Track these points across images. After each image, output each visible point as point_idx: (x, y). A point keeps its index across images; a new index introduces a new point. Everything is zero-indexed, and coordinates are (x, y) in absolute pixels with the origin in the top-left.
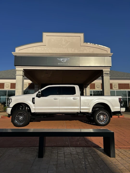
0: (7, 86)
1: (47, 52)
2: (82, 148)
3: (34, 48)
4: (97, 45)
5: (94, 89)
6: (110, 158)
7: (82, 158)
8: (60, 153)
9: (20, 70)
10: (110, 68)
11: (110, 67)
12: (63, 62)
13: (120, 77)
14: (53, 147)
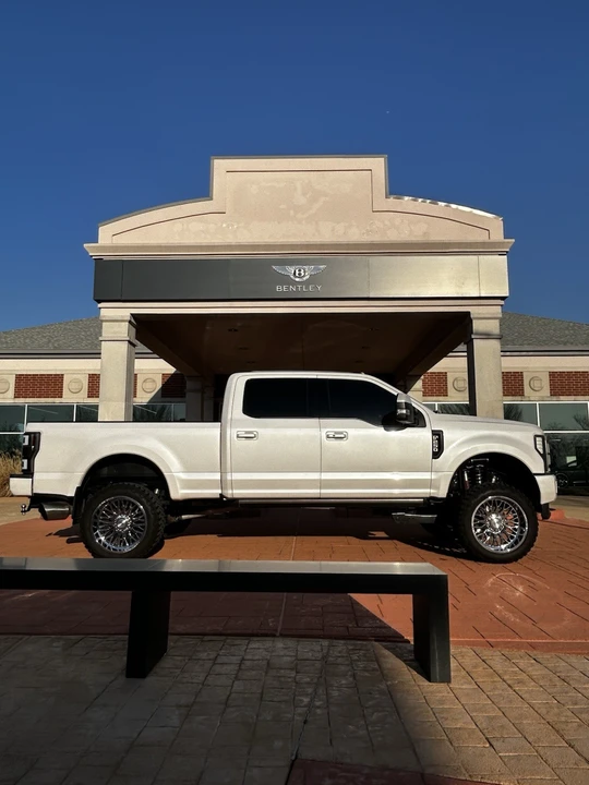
0: (74, 387)
1: (231, 239)
2: (325, 643)
3: (178, 225)
4: (443, 204)
5: (441, 398)
6: (427, 683)
7: (308, 683)
8: (225, 659)
9: (116, 317)
10: (502, 302)
11: (503, 298)
12: (297, 280)
13: (558, 343)
14: (206, 638)
